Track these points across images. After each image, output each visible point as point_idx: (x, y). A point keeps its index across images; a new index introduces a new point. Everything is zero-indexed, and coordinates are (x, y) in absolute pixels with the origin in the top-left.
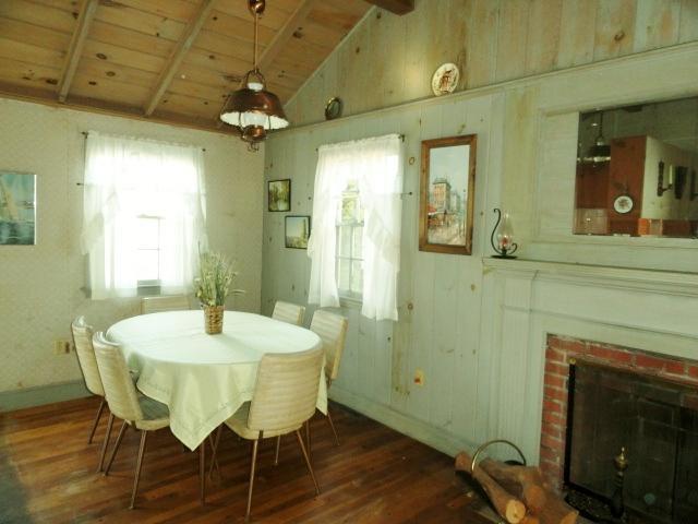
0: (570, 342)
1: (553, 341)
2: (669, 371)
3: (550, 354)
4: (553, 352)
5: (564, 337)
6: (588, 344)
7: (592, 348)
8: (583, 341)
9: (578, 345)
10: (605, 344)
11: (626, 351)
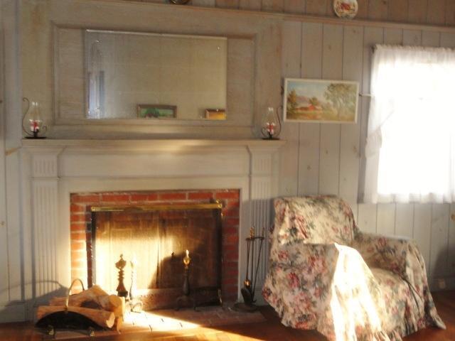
0: (88, 196)
1: (74, 197)
2: (150, 200)
3: (73, 208)
4: (75, 206)
5: (83, 193)
6: (100, 195)
7: (103, 196)
8: (97, 193)
9: (94, 197)
10: (112, 192)
11: (125, 194)
